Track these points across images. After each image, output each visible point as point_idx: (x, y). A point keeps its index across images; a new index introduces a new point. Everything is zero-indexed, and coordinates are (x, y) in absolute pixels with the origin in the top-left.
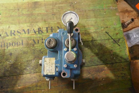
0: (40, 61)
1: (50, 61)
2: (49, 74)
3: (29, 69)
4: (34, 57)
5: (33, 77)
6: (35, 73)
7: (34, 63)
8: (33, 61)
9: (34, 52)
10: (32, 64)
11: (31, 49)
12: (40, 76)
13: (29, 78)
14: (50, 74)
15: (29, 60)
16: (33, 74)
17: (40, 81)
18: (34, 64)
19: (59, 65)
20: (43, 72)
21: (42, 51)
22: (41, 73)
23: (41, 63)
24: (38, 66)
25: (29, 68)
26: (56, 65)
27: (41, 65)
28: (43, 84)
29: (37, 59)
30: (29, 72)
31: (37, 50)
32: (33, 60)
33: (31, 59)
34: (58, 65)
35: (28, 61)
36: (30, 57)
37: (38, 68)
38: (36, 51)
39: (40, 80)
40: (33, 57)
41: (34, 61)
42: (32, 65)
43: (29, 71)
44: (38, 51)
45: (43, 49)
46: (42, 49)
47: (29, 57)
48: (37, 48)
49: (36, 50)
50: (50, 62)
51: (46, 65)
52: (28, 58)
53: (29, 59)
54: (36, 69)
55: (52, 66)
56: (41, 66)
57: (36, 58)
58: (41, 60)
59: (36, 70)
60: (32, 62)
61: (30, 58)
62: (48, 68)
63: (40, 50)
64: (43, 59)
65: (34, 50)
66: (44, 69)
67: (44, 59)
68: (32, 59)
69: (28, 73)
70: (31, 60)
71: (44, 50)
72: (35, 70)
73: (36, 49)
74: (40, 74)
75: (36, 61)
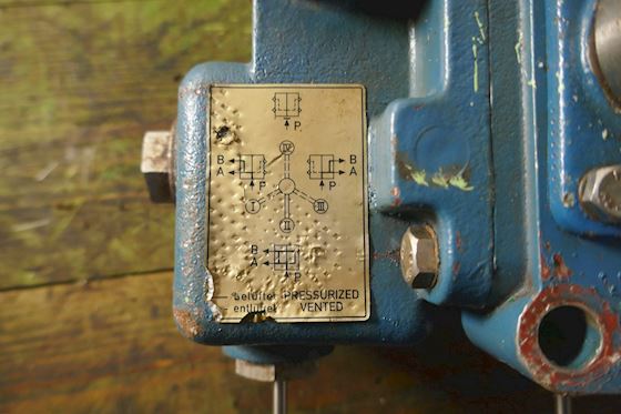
0: (150, 137)
1: (290, 135)
2: (288, 314)
3: (33, 240)
4: (84, 114)
5: (87, 324)
6: (106, 283)
7: (93, 176)
8: (70, 154)
9: (78, 59)
10: (70, 187)
11: (52, 22)
12: (155, 313)
13: (41, 326)
14: (304, 316)
15: (33, 147)
16: (87, 288)
17: (164, 363)
18: (85, 185)
19: (460, 183)
20: (200, 279)
21: (168, 47)
22: (169, 284)
23: (161, 169)
24: (138, 208)
25: (40, 231)
26: (419, 179)
27: (162, 188)
28: (194, 386)
29: (116, 135)
30: (37, 269)
31: (114, 36)
32: (80, 146)
33: (49, 138)
34: (441, 181)
35: (25, 156)
36: (45, 109)
37: (135, 231)
38: (109, 47)
39: (161, 348)
40: (73, 108)
41: (89, 153)
42: (65, 194)
43: (39, 260)
44: (121, 49)
45: (174, 31)
46: (164, 29)
47: (24, 112)
48: (119, 19)
49: (99, 43)
50: (286, 149)
51: (232, 191)
52: (18, 125)
53: (35, 132)
54: (109, 238)
55: (320, 207)
56: (162, 208)
57: (106, 128)
58: (163, 135)
59: (115, 244)
60: (66, 165)
61: (37, 122)
62: (264, 229)
63: (149, 45)
64: (190, 108)
65: (84, 39)
66: (210, 236)
67: (206, 110)
68: (61, 131)
69: (30, 278)
70: (58, 145)
71: (194, 38)
72: (102, 249)
73: (105, 27)
74: (161, 290)
75: (104, 151)
